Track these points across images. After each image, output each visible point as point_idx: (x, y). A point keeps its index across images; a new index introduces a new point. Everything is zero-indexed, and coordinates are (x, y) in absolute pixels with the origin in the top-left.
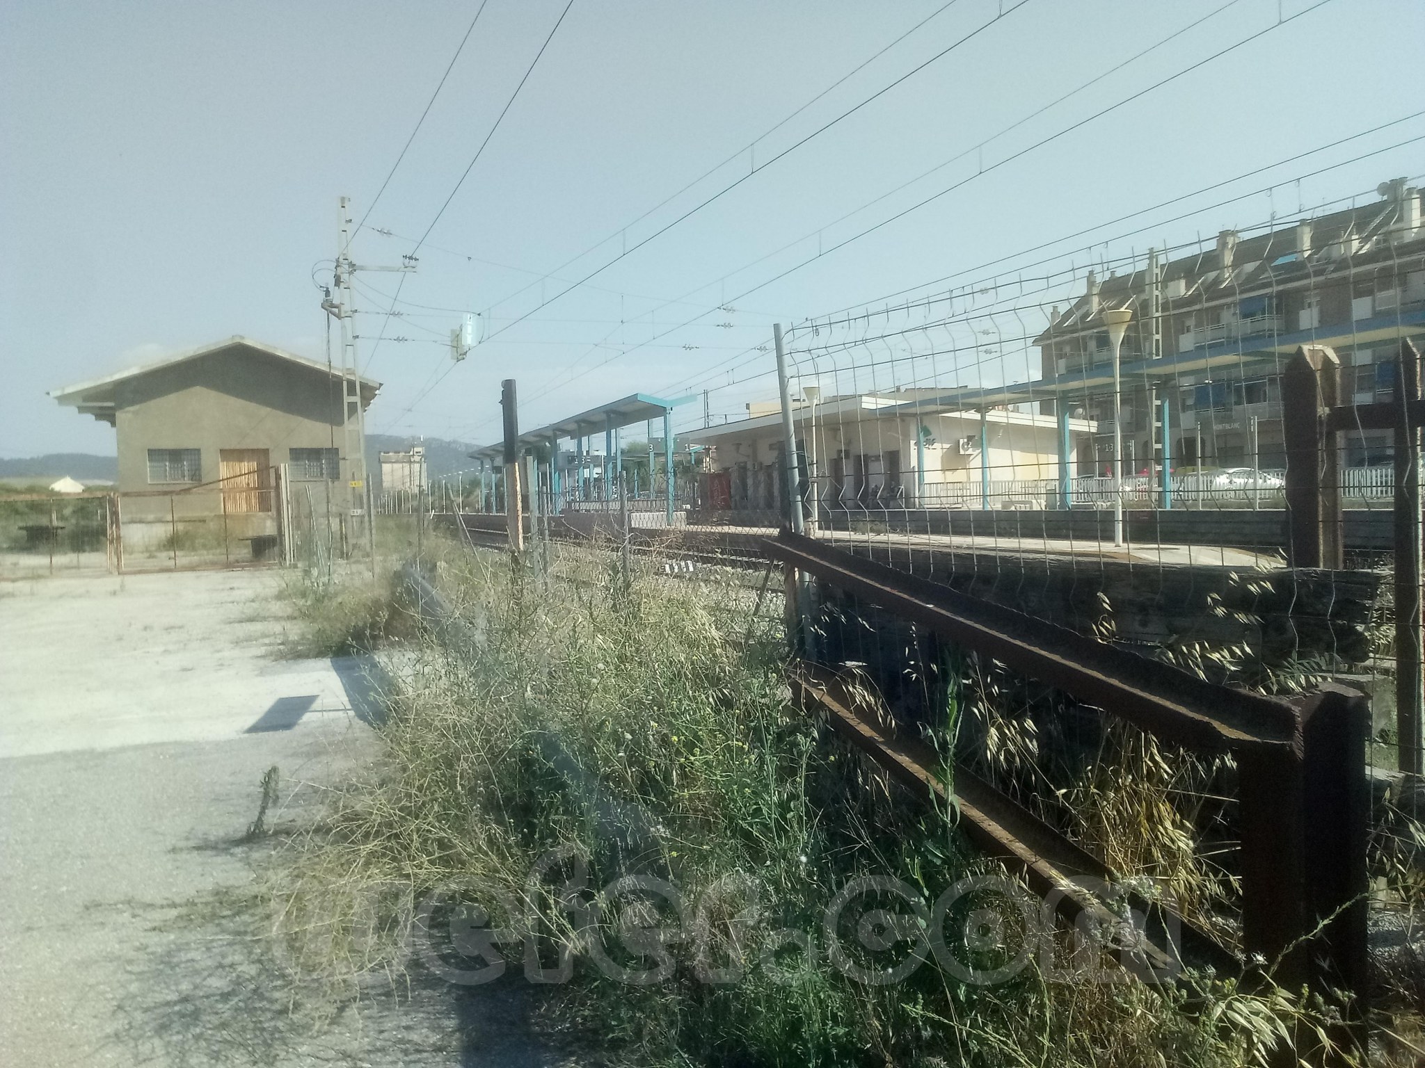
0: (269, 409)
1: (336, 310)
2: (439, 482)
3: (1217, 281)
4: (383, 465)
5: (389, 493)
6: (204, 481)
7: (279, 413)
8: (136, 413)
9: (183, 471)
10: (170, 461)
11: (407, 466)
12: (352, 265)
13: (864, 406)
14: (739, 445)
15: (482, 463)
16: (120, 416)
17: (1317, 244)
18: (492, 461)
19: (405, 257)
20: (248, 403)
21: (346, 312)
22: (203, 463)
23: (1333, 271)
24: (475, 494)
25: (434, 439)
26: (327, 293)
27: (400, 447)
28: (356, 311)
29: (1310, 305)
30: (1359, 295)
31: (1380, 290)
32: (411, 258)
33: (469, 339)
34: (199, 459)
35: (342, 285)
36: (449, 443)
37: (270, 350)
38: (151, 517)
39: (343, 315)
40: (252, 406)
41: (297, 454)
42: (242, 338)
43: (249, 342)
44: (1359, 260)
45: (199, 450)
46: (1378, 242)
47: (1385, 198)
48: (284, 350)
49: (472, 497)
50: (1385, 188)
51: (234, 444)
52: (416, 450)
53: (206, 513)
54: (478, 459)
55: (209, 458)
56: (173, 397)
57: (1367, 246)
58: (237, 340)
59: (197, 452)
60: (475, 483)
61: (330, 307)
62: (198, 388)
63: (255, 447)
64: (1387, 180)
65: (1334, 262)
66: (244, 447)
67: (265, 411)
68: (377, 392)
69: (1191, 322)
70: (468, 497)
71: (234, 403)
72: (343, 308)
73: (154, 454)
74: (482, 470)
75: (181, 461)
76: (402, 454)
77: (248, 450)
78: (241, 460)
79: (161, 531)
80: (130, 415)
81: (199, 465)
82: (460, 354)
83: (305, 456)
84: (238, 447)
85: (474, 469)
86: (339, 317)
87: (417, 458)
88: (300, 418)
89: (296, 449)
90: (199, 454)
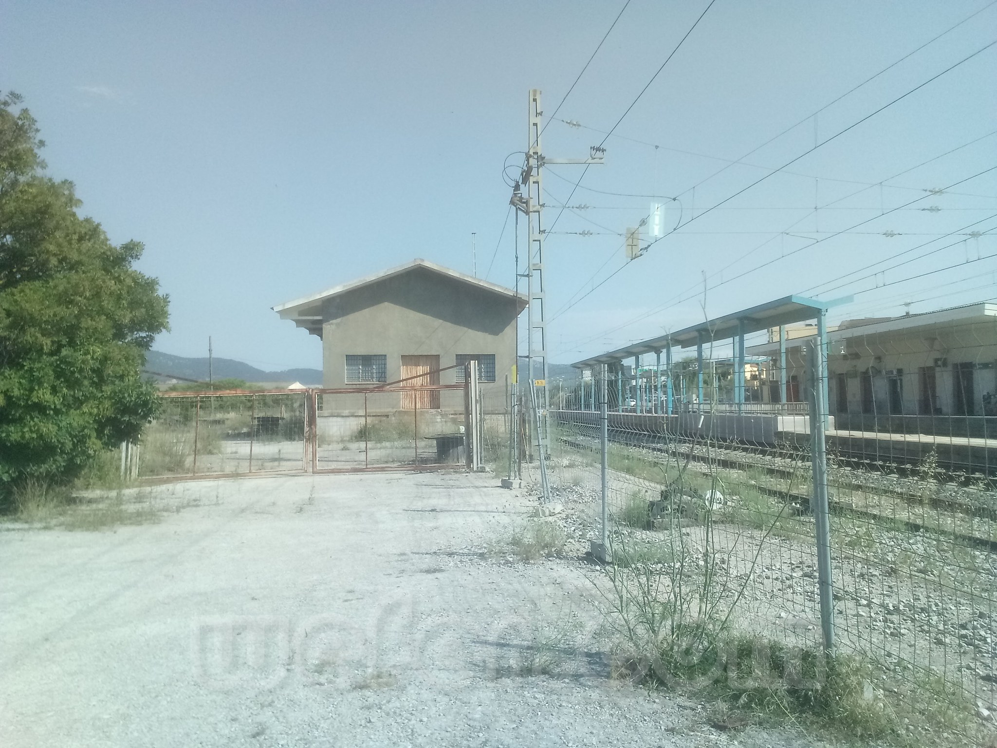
1: (525, 206)
6: (388, 382)
7: (449, 324)
8: (338, 325)
9: (372, 374)
10: (363, 365)
12: (541, 159)
15: (582, 371)
16: (327, 328)
19: (593, 148)
21: (534, 206)
22: (388, 366)
26: (517, 187)
28: (543, 205)
32: (598, 149)
34: (385, 364)
35: (531, 179)
37: (444, 271)
38: (346, 412)
39: (530, 210)
40: (428, 319)
41: (461, 359)
42: (423, 260)
43: (428, 264)
45: (385, 356)
48: (455, 270)
51: (412, 351)
53: (390, 410)
55: (393, 363)
56: (366, 312)
58: (418, 262)
59: (382, 358)
61: (519, 203)
62: (386, 304)
63: (430, 354)
66: (421, 353)
67: (437, 322)
68: (526, 306)
71: (414, 316)
72: (531, 202)
73: (351, 359)
75: (371, 365)
77: (424, 356)
78: (417, 365)
79: (354, 424)
80: (333, 327)
81: (385, 368)
83: (467, 360)
84: (416, 354)
86: (527, 213)
88: (466, 329)
89: (460, 355)
90: (385, 359)
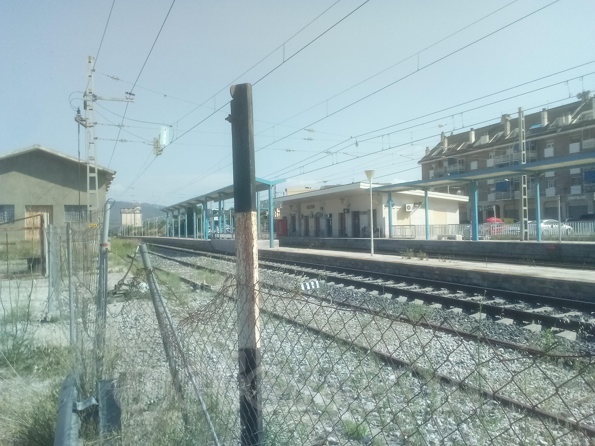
0: (53, 184)
1: (84, 123)
2: (147, 222)
3: (503, 136)
4: (123, 215)
5: (124, 227)
6: (16, 219)
7: (59, 187)
9: (4, 217)
11: (133, 215)
12: (95, 96)
13: (361, 187)
14: (292, 206)
15: (168, 213)
17: (550, 120)
18: (173, 213)
19: (127, 93)
20: (42, 181)
21: (90, 123)
22: (16, 212)
23: (561, 131)
24: (164, 227)
25: (146, 203)
26: (79, 111)
27: (131, 207)
28: (96, 123)
29: (549, 146)
30: (574, 142)
31: (585, 139)
32: (130, 94)
33: (164, 141)
34: (14, 211)
35: (88, 108)
36: (152, 205)
37: (55, 153)
39: (88, 125)
40: (44, 183)
41: (69, 208)
42: (39, 146)
43: (43, 148)
44: (572, 126)
45: (14, 206)
46: (580, 119)
47: (580, 100)
48: (62, 153)
49: (162, 229)
50: (579, 96)
51: (34, 203)
52: (137, 208)
53: (17, 239)
54: (166, 212)
55: (19, 211)
57: (575, 120)
58: (36, 147)
59: (12, 207)
60: (163, 223)
61: (81, 121)
62: (14, 173)
63: (45, 204)
64: (581, 92)
65: (561, 127)
66: (39, 204)
67: (51, 185)
68: (113, 176)
69: (492, 154)
70: (160, 229)
71: (33, 180)
72: (88, 121)
74: (168, 217)
75: (3, 211)
76: (131, 210)
77: (41, 206)
78: (37, 211)
81: (14, 213)
82: (158, 150)
83: (73, 209)
84: (36, 204)
85: (163, 216)
86: (85, 126)
87: (137, 211)
88: (71, 189)
89: (68, 206)
90: (14, 208)
